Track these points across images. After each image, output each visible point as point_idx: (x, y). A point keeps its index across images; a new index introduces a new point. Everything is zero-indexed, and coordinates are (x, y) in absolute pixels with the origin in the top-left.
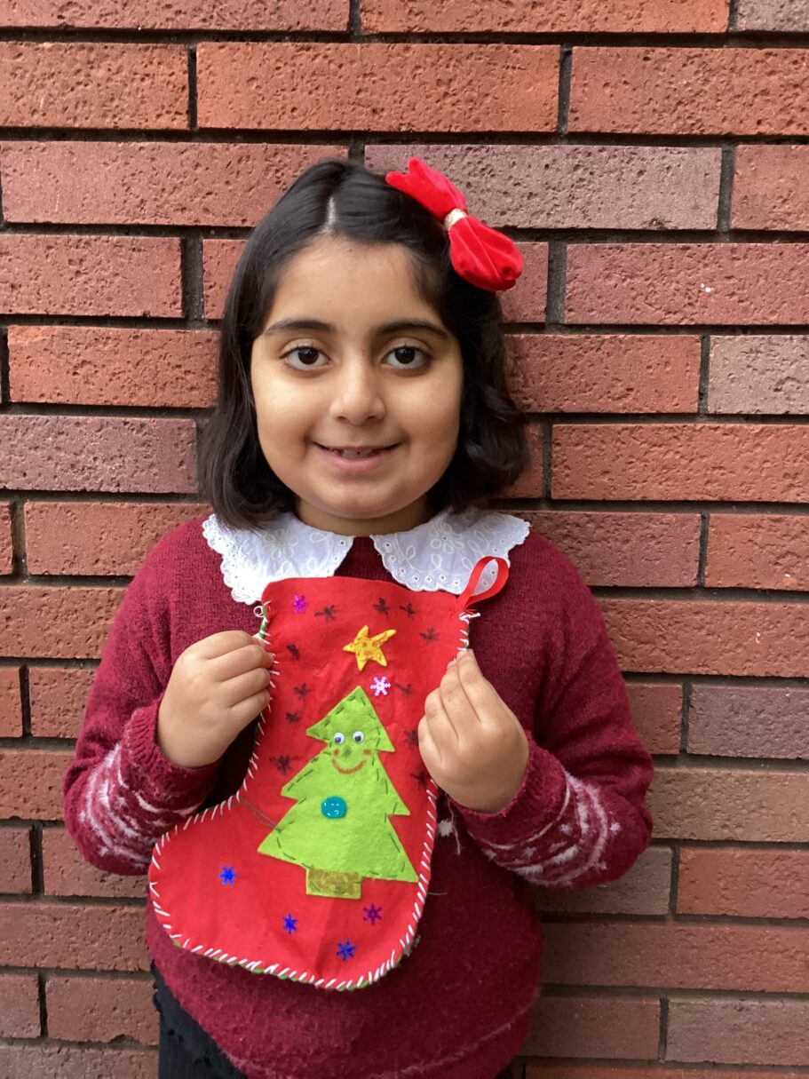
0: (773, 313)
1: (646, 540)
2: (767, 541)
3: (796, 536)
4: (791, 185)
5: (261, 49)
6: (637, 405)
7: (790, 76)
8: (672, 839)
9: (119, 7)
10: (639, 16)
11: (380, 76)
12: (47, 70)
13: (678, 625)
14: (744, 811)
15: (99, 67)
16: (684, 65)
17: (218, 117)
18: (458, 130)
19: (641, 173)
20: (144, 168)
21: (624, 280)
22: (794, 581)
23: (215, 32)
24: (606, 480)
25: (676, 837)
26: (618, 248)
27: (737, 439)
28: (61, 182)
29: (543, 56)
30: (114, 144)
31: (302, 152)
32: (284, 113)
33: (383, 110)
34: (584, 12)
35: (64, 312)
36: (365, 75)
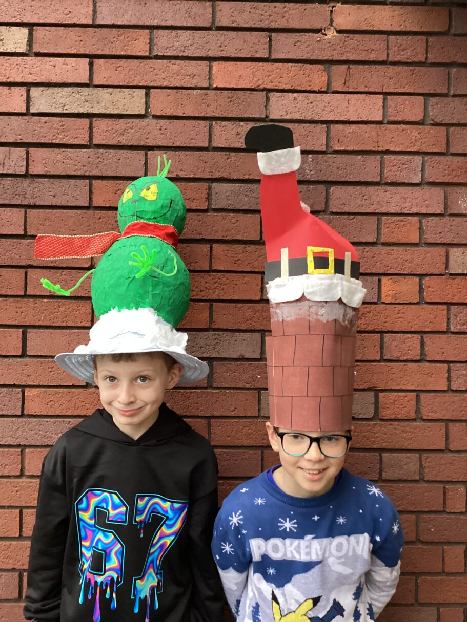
1: (243, 460)
6: (238, 413)
10: (234, 295)
12: (45, 308)
15: (62, 307)
16: (248, 309)
19: (236, 341)
21: (232, 374)
24: (229, 439)
26: (230, 364)
29: (204, 306)
30: (66, 331)
34: (216, 293)
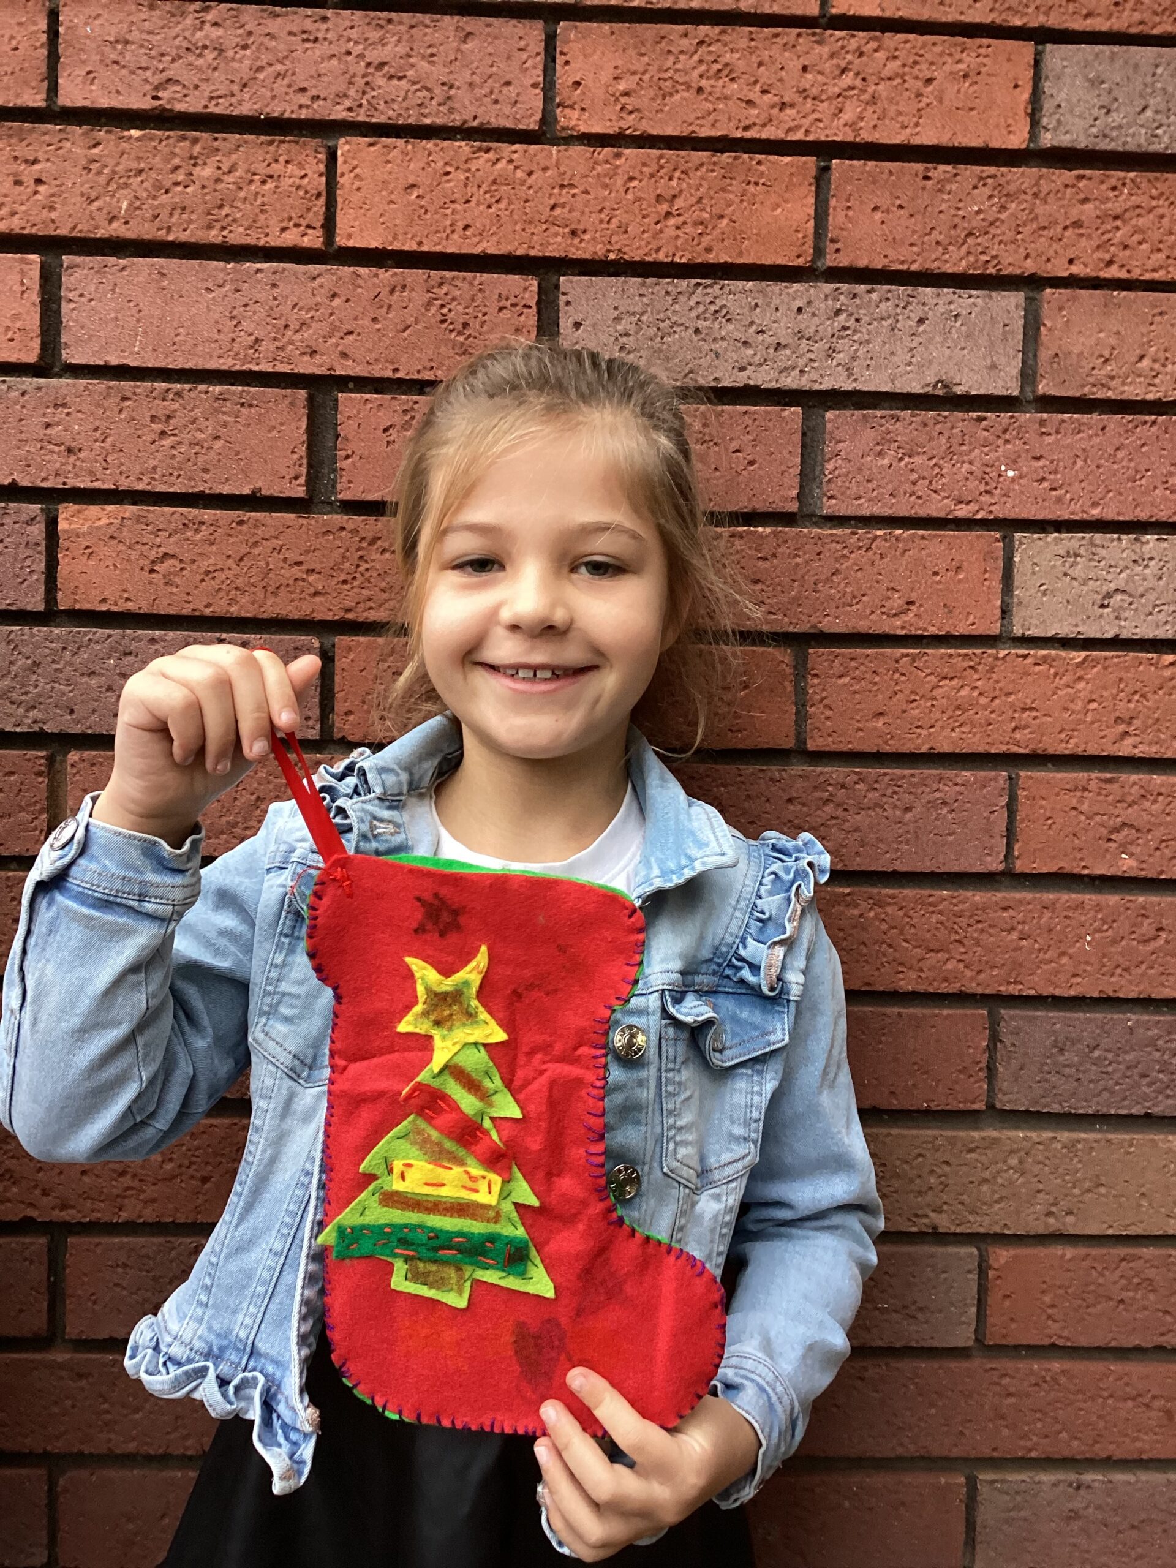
0: (1095, 505)
1: (935, 808)
2: (1095, 809)
3: (1134, 802)
4: (1113, 341)
5: (425, 149)
6: (920, 624)
7: (1109, 205)
8: (978, 1234)
9: (235, 88)
10: (917, 125)
11: (582, 188)
12: (134, 165)
13: (980, 926)
14: (1076, 1191)
15: (205, 164)
16: (975, 187)
17: (365, 234)
18: (684, 260)
19: (921, 321)
20: (261, 297)
21: (901, 459)
22: (1133, 863)
23: (365, 123)
24: (880, 724)
25: (982, 1230)
26: (892, 417)
27: (1052, 671)
28: (145, 312)
29: (794, 170)
30: (222, 264)
31: (477, 282)
32: (453, 232)
33: (584, 232)
34: (846, 117)
35: (140, 487)
36: (562, 186)
